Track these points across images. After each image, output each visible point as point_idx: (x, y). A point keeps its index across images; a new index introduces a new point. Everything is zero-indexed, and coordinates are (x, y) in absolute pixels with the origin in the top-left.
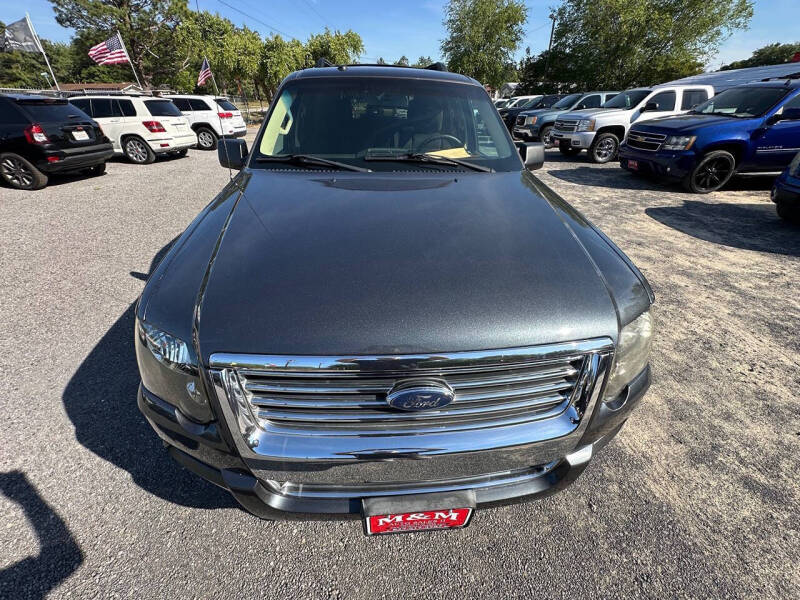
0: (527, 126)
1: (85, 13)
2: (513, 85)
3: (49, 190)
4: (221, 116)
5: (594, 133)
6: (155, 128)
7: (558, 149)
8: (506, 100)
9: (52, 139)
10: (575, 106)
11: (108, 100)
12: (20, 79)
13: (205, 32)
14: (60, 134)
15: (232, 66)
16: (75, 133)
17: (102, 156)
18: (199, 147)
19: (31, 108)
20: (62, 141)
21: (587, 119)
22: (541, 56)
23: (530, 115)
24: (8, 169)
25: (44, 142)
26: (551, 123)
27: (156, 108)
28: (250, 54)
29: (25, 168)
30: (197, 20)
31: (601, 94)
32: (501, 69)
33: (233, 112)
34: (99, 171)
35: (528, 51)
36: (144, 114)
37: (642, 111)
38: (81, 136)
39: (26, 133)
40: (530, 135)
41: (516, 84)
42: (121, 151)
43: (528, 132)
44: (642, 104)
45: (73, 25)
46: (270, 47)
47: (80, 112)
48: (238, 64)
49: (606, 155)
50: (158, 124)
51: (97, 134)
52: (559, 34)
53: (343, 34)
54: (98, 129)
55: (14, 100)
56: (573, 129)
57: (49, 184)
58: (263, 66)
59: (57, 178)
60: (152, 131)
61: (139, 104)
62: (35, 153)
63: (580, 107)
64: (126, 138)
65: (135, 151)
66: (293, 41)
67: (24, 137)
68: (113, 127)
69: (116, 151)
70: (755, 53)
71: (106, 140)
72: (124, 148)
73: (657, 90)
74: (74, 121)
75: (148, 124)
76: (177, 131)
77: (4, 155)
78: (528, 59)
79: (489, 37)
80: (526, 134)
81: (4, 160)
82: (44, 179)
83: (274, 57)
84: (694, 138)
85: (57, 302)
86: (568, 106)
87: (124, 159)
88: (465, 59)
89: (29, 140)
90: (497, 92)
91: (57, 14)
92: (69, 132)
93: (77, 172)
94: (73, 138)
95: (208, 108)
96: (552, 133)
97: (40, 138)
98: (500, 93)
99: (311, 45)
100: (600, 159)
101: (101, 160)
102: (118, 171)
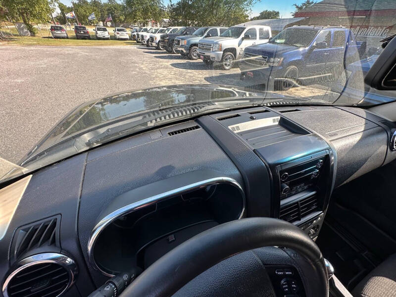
0: (182, 45)
2: (166, 20)
5: (222, 52)
7: (202, 61)
8: (165, 29)
10: (206, 34)
21: (217, 43)
22: (178, 4)
23: (183, 39)
26: (196, 45)
31: (217, 28)
32: (158, 9)
37: (243, 39)
40: (185, 51)
41: (168, 20)
43: (183, 49)
44: (242, 35)
49: (229, 65)
56: (210, 49)
63: (208, 36)
78: (171, 5)
80: (182, 51)
84: (282, 59)
86: (202, 34)
90: (158, 23)
96: (198, 51)
98: (160, 24)
100: (227, 68)
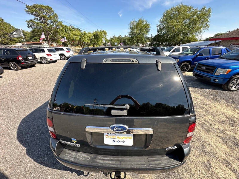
1: (35, 25)
2: (148, 43)
3: (21, 71)
4: (67, 52)
6: (49, 55)
9: (23, 59)
11: (38, 49)
12: (15, 40)
13: (66, 30)
14: (25, 57)
15: (72, 39)
16: (29, 57)
17: (35, 62)
18: (61, 59)
19: (19, 52)
20: (26, 59)
22: (155, 36)
24: (12, 66)
25: (21, 59)
27: (50, 50)
28: (77, 36)
29: (16, 65)
30: (64, 27)
33: (70, 51)
34: (33, 66)
35: (151, 35)
36: (47, 52)
37: (172, 52)
38: (30, 58)
39: (17, 57)
42: (40, 61)
44: (172, 51)
45: (32, 28)
46: (83, 34)
47: (31, 52)
48: (74, 38)
50: (50, 54)
51: (34, 57)
52: (159, 31)
53: (102, 31)
54: (35, 56)
55: (15, 50)
57: (21, 69)
58: (80, 39)
59: (23, 68)
60: (48, 56)
61: (46, 50)
62: (19, 62)
64: (41, 58)
65: (43, 61)
66: (89, 32)
67: (17, 58)
68: (38, 55)
69: (39, 61)
70: (215, 35)
71: (36, 58)
72: (41, 60)
73: (175, 47)
74: (29, 54)
75: (47, 54)
76: (55, 56)
77: (11, 62)
78: (152, 37)
79: (140, 32)
81: (11, 63)
82: (20, 68)
83: (83, 36)
84: (179, 60)
85: (21, 96)
87: (40, 63)
88: (134, 37)
89: (18, 59)
91: (28, 25)
92: (28, 57)
93: (28, 66)
94: (28, 58)
95: (64, 50)
97: (20, 58)
98: (145, 45)
99: (94, 33)
101: (35, 63)
102: (39, 66)
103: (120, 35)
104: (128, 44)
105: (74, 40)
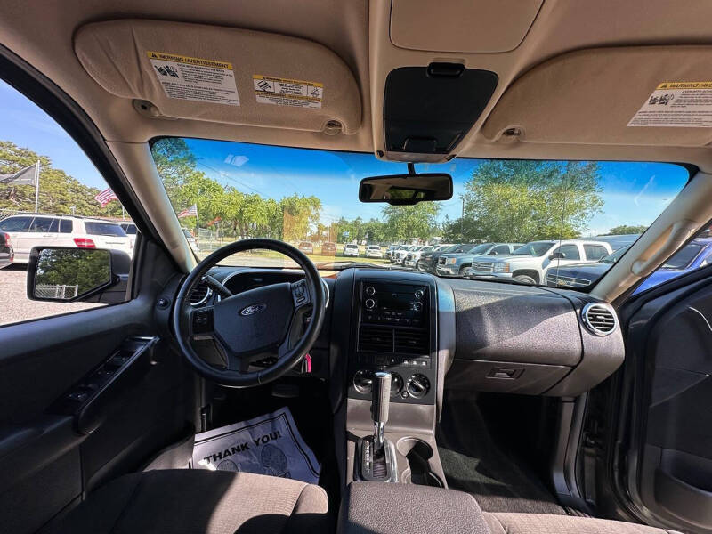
0: (448, 265)
5: (511, 274)
6: (85, 244)
10: (489, 252)
21: (501, 262)
22: (457, 221)
23: (450, 257)
26: (469, 264)
28: (232, 204)
31: (509, 245)
35: (447, 217)
36: (80, 232)
37: (551, 258)
40: (452, 273)
43: (450, 270)
44: (550, 253)
46: (249, 201)
48: (221, 210)
50: (90, 241)
52: (468, 209)
53: (308, 197)
56: (489, 270)
58: (241, 212)
61: (79, 224)
63: (493, 253)
66: (270, 199)
73: (558, 243)
75: (79, 240)
78: (448, 222)
80: (448, 272)
83: (251, 207)
86: (483, 252)
96: (471, 272)
99: (283, 202)
103: (359, 218)
104: (379, 240)
105: (221, 215)
